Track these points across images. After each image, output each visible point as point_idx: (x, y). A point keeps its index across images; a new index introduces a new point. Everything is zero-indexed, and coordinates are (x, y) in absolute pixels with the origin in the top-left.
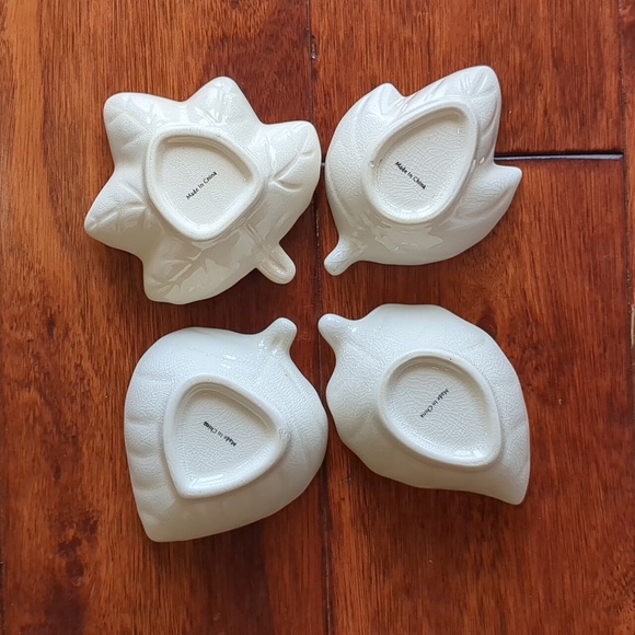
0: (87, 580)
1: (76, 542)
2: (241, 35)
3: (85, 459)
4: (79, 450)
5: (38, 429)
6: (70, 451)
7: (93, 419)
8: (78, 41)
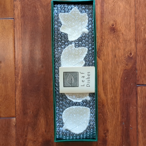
0: (107, 138)
1: (106, 133)
2: (128, 69)
3: (107, 123)
4: (106, 121)
5: (101, 119)
6: (105, 121)
7: (108, 118)
8: (107, 70)
